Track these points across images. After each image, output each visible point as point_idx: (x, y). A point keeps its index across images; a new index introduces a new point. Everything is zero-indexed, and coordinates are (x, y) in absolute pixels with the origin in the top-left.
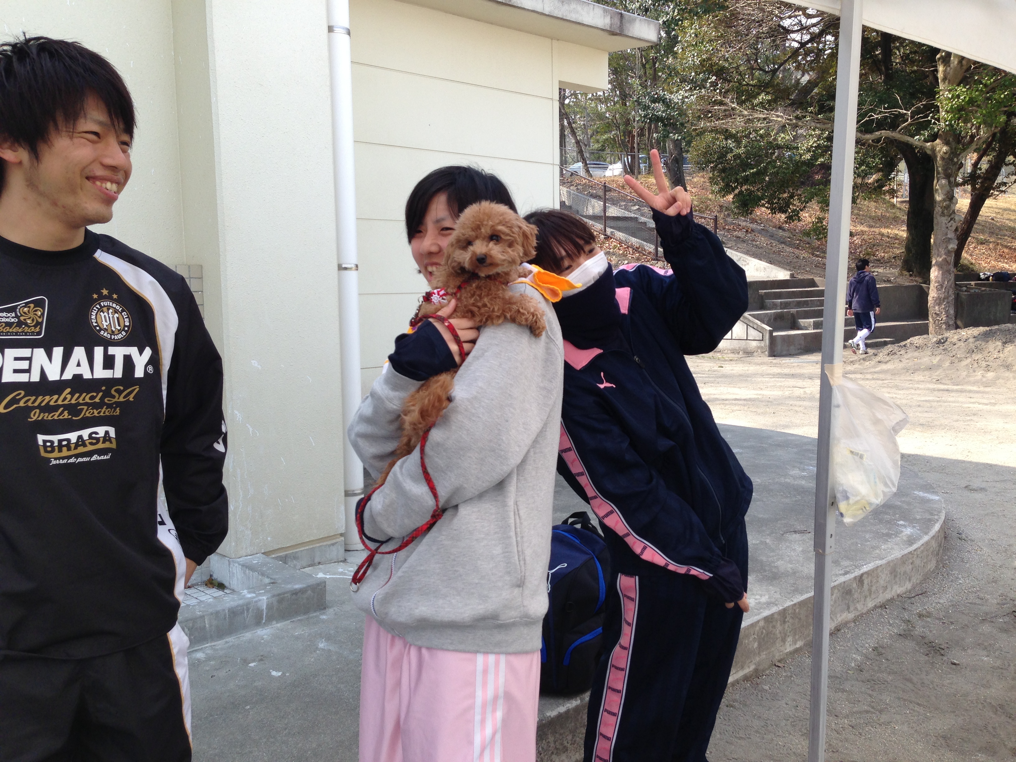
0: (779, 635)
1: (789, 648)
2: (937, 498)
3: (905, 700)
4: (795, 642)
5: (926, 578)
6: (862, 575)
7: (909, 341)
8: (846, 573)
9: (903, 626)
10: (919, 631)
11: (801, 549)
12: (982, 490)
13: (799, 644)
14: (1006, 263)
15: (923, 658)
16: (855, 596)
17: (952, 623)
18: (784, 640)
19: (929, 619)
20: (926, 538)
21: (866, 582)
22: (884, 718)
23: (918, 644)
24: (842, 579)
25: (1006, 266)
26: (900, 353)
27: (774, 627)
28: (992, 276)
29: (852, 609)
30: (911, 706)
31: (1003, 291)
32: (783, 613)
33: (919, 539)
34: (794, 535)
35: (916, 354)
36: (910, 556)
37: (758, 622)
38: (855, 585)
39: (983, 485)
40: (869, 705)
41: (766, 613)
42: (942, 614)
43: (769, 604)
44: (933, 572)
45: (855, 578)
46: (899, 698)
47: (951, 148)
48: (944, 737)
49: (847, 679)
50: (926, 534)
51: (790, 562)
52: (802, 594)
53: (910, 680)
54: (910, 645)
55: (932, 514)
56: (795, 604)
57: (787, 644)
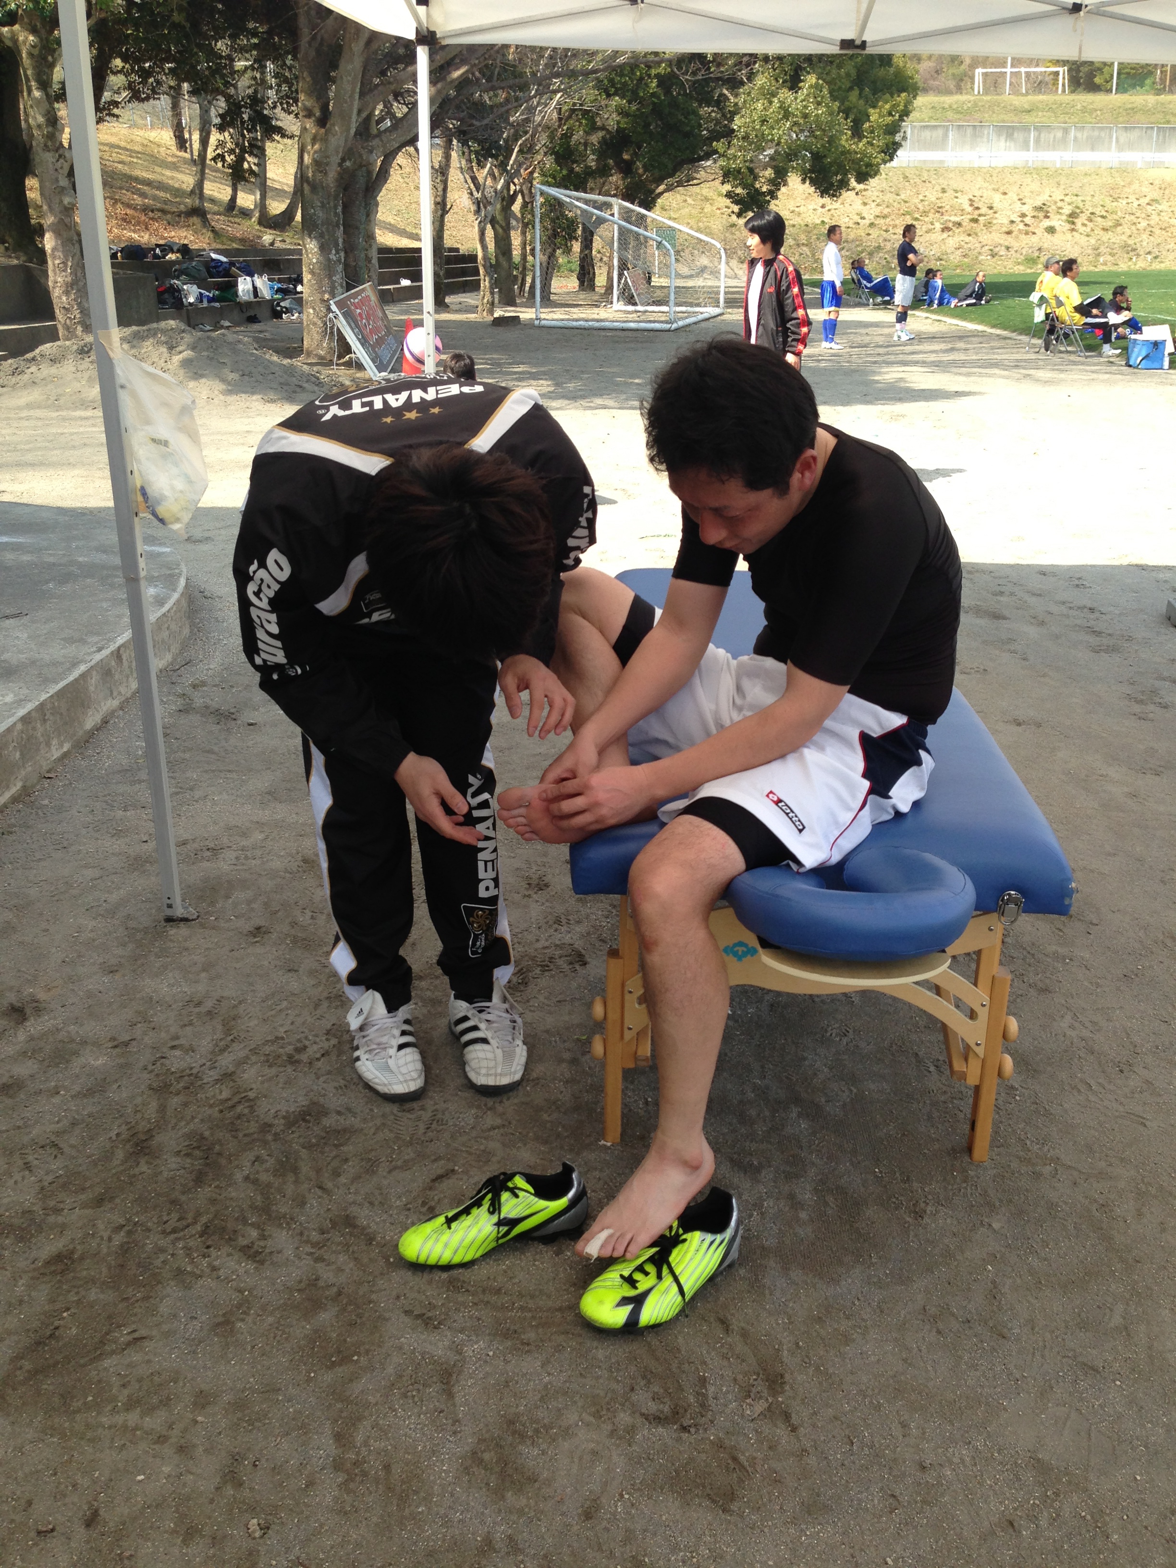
0: (41, 739)
1: (56, 753)
2: (168, 550)
3: (213, 771)
4: (61, 745)
5: (184, 647)
6: (119, 648)
7: (37, 351)
8: (100, 650)
9: (180, 701)
10: (198, 702)
11: (26, 635)
12: (207, 539)
13: (66, 747)
14: (134, 231)
15: (215, 728)
16: (117, 677)
17: (232, 687)
18: (48, 744)
19: (205, 688)
20: (176, 596)
21: (124, 658)
22: (198, 794)
23: (203, 715)
24: (98, 657)
25: (135, 236)
26: (30, 370)
27: (34, 729)
28: (121, 252)
29: (115, 694)
30: (222, 775)
31: (141, 274)
32: (41, 707)
33: (169, 598)
34: (7, 622)
35: (53, 370)
36: (165, 619)
37: (15, 724)
38: (113, 663)
39: (206, 534)
40: (176, 787)
41: (22, 712)
42: (217, 680)
43: (20, 702)
44: (190, 638)
45: (112, 653)
46: (206, 771)
47: (41, 39)
48: (269, 793)
49: (139, 770)
50: (174, 590)
51: (20, 652)
52: (56, 682)
53: (210, 751)
54: (195, 719)
55: (170, 569)
56: (52, 696)
57: (53, 748)
